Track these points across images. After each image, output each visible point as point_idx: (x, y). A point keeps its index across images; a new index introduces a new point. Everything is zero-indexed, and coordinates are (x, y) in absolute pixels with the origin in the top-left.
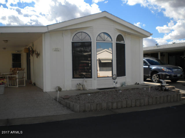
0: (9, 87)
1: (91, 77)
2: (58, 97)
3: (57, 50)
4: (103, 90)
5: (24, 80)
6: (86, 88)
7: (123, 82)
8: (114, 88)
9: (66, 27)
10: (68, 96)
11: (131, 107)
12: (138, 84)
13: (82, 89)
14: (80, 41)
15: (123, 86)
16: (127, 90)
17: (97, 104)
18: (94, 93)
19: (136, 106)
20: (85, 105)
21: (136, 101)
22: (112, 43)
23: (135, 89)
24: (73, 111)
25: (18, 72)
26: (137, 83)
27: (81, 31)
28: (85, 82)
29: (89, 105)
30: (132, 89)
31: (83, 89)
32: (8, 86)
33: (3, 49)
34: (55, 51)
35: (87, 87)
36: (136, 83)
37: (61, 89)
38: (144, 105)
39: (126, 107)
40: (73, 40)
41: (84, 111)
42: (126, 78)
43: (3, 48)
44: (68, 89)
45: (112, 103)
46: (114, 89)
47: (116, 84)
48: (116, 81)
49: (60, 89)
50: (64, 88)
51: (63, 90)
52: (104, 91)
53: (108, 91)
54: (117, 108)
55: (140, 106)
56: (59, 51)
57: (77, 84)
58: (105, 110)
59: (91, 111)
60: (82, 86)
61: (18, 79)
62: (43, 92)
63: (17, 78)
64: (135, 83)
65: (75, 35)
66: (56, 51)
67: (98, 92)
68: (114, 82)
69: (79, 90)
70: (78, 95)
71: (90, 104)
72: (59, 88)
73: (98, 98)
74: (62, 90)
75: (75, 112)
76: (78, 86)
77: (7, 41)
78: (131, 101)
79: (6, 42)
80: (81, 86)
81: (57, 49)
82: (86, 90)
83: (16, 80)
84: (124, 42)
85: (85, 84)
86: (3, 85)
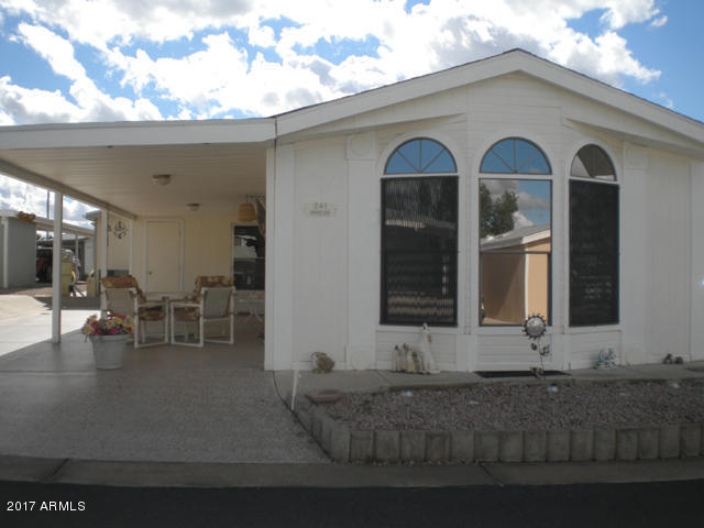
0: (175, 346)
1: (454, 324)
2: (294, 395)
3: (320, 210)
4: (495, 380)
5: (229, 322)
6: (429, 365)
7: (602, 351)
8: (532, 373)
9: (353, 118)
10: (334, 392)
11: (594, 460)
12: (679, 361)
13: (412, 368)
14: (414, 175)
15: (603, 366)
16: (605, 385)
17: (430, 437)
18: (453, 387)
19: (616, 459)
20: (375, 434)
21: (617, 436)
22: (551, 181)
23: (646, 381)
24: (327, 453)
25: (206, 292)
26: (674, 356)
27: (420, 136)
28: (426, 339)
29: (395, 435)
30: (634, 382)
31: (417, 367)
32: (173, 341)
33: (188, 208)
34: (312, 212)
35: (432, 362)
36: (669, 356)
37: (333, 364)
38: (659, 458)
39: (567, 459)
40: (385, 173)
41: (371, 460)
42: (619, 331)
43: (189, 205)
44: (361, 367)
45: (502, 437)
46: (533, 378)
47: (543, 354)
48: (542, 342)
49: (324, 364)
50: (345, 361)
51: (339, 366)
52: (499, 383)
53: (515, 386)
54: (524, 462)
55: (638, 459)
56: (328, 213)
57: (397, 348)
58: (463, 462)
59: (403, 462)
60: (414, 355)
61: (205, 318)
62: (262, 369)
63: (201, 313)
64: (665, 356)
65: (397, 149)
66: (319, 213)
67: (469, 387)
68: (534, 348)
69: (403, 371)
70: (382, 394)
71: (401, 436)
72: (321, 359)
73: (453, 409)
74: (336, 368)
75: (333, 460)
76: (400, 354)
77: (167, 176)
78: (595, 434)
79: (163, 180)
80: (410, 358)
81: (321, 206)
82: (428, 374)
83: (198, 319)
84: (615, 180)
85: (423, 350)
86: (119, 334)
